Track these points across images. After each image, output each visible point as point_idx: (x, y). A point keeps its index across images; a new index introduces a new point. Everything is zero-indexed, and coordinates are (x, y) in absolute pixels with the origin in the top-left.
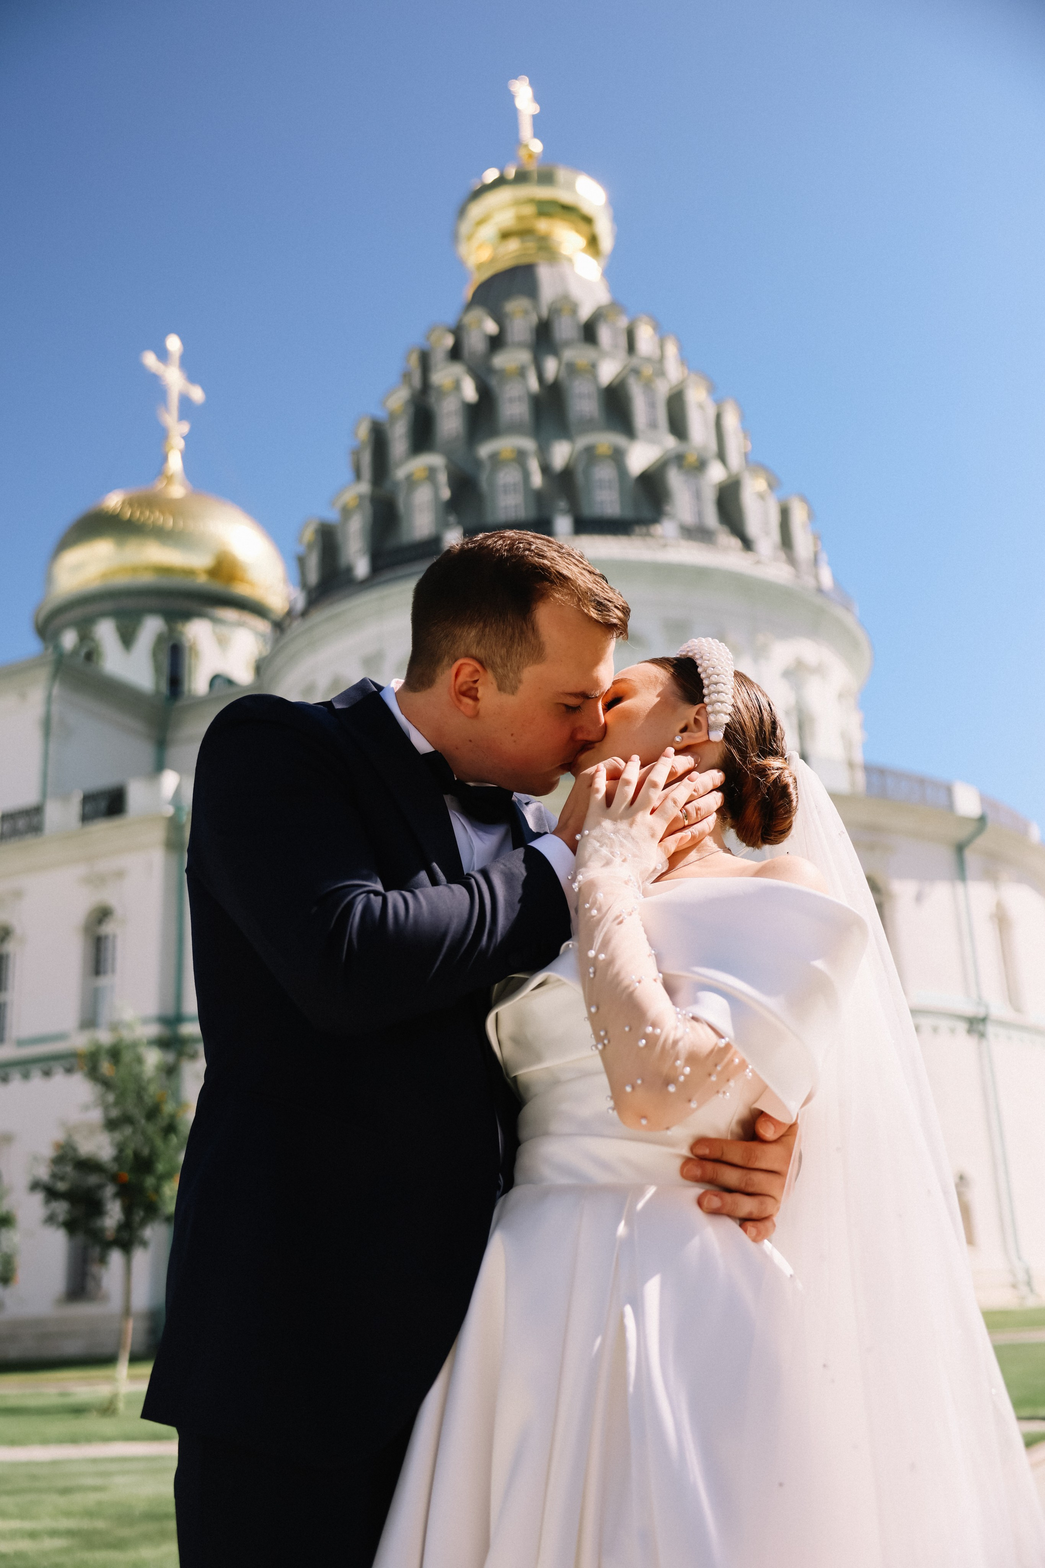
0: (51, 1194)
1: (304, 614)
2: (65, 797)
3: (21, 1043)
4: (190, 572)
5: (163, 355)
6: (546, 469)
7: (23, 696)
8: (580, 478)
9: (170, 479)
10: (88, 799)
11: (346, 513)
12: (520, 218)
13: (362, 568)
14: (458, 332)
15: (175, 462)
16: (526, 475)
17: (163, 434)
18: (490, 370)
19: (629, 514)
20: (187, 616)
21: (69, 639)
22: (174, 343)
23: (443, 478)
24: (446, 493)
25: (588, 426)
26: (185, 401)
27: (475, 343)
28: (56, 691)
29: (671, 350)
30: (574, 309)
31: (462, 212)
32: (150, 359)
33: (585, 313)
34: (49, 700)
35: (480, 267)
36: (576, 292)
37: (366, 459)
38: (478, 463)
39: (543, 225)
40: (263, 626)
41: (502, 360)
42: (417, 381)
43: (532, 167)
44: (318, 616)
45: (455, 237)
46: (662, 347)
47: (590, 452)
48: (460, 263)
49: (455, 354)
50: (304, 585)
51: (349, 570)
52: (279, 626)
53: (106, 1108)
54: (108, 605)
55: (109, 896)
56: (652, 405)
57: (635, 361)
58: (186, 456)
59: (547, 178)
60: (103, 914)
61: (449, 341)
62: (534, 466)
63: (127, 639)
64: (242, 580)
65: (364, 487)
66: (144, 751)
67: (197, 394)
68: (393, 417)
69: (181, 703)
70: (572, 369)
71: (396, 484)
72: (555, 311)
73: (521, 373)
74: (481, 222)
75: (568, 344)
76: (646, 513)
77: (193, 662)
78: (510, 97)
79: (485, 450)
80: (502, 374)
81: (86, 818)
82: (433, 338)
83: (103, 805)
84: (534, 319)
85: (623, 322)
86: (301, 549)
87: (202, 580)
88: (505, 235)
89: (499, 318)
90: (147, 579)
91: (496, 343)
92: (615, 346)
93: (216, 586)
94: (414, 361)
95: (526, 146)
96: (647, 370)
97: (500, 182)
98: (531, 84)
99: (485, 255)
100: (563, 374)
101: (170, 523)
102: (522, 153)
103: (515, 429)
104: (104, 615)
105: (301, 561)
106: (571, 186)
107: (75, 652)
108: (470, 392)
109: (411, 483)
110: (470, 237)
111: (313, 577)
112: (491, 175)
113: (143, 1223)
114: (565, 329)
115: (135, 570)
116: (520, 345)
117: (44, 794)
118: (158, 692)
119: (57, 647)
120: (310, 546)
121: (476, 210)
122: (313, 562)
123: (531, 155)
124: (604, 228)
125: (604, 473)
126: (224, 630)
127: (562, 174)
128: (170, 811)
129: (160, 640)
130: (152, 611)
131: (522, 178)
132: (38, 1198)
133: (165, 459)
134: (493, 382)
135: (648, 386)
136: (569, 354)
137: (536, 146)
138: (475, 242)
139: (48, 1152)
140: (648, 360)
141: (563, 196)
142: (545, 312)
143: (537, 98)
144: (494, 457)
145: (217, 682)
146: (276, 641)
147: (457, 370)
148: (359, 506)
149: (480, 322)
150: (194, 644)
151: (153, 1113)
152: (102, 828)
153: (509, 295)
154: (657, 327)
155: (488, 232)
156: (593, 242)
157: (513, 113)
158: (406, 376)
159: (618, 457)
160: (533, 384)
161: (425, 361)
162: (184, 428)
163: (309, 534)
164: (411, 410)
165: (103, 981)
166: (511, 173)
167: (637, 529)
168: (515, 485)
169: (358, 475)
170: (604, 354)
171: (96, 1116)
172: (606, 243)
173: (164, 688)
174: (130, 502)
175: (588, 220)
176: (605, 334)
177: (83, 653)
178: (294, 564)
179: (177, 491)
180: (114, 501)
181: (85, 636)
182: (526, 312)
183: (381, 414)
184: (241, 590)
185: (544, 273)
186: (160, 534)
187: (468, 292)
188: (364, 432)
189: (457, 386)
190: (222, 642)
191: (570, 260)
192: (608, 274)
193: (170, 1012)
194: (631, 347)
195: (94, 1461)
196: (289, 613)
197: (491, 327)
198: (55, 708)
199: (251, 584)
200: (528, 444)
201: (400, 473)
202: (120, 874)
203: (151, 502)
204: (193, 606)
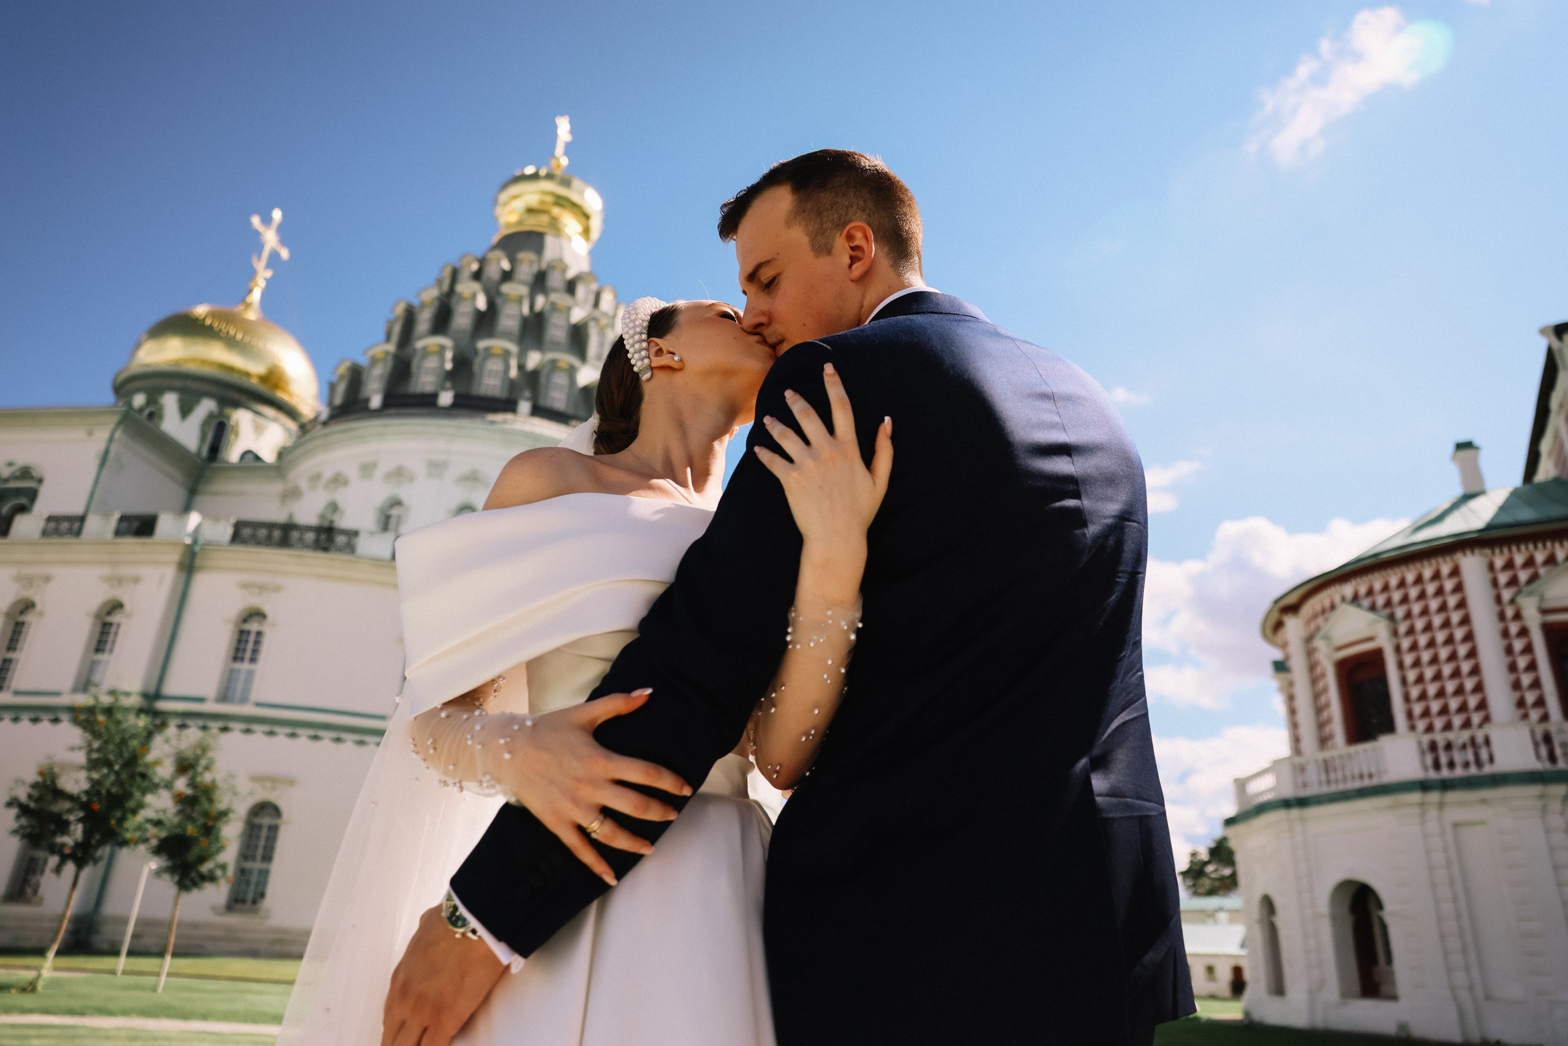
0: (24, 810)
1: (325, 424)
2: (107, 515)
3: (17, 693)
4: (248, 374)
5: (267, 220)
6: (521, 367)
7: (90, 434)
8: (543, 380)
9: (248, 306)
10: (123, 519)
11: (374, 361)
12: (542, 202)
13: (376, 402)
14: (482, 262)
15: (256, 296)
16: (507, 368)
17: (252, 274)
18: (499, 293)
19: (571, 411)
20: (237, 405)
21: (139, 400)
22: (277, 215)
23: (449, 355)
24: (449, 366)
25: (556, 346)
26: (274, 256)
27: (492, 272)
28: (118, 434)
29: (621, 312)
30: (564, 270)
31: (505, 186)
32: (256, 221)
33: (571, 274)
34: (111, 440)
35: (508, 225)
36: (568, 259)
37: (397, 329)
38: (476, 352)
39: (556, 211)
40: (293, 426)
41: (507, 288)
42: (446, 287)
43: (558, 172)
44: (335, 427)
45: (495, 202)
46: (616, 308)
47: (553, 362)
48: (495, 219)
49: (477, 276)
50: (330, 403)
51: (367, 400)
52: (304, 428)
53: (91, 751)
54: (177, 383)
55: (123, 594)
56: (601, 344)
57: (596, 313)
58: (264, 294)
59: (566, 182)
60: (116, 606)
61: (475, 267)
62: (514, 363)
63: (185, 410)
64: (284, 390)
65: (391, 347)
66: (179, 494)
67: (285, 254)
68: (423, 305)
69: (215, 465)
70: (554, 307)
71: (415, 350)
72: (551, 267)
73: (519, 300)
74: (515, 197)
75: (555, 290)
76: (582, 413)
77: (232, 437)
78: (554, 127)
79: (482, 344)
80: (506, 298)
81: (118, 533)
82: (465, 261)
83: (135, 525)
84: (535, 269)
85: (594, 287)
86: (334, 379)
87: (254, 381)
88: (530, 211)
89: (513, 261)
90: (207, 371)
91: (507, 276)
92: (586, 301)
93: (263, 389)
94: (447, 272)
95: (558, 159)
96: (604, 321)
97: (535, 177)
98: (571, 122)
99: (513, 218)
100: (547, 308)
101: (239, 336)
102: (554, 162)
103: (506, 336)
104: (171, 389)
105: (332, 387)
106: (581, 193)
107: (141, 410)
108: (481, 303)
109: (426, 353)
110: (505, 204)
111: (338, 400)
112: (529, 170)
113: (101, 843)
114: (555, 280)
115: (204, 362)
116: (523, 283)
117: (87, 509)
118: (199, 453)
119: (129, 404)
120: (342, 377)
121: (515, 189)
122: (341, 389)
123: (559, 165)
124: (596, 224)
125: (560, 379)
126: (260, 420)
127: (577, 183)
128: (188, 541)
129: (211, 416)
130: (210, 395)
131: (550, 177)
132: (14, 811)
133: (250, 291)
134: (499, 301)
135: (602, 332)
136: (554, 297)
137: (564, 161)
138: (507, 209)
139: (32, 777)
140: (606, 314)
141: (575, 197)
142: (544, 266)
143: (572, 132)
144: (487, 350)
145: (250, 456)
146: (299, 437)
147: (476, 286)
148: (384, 360)
149: (499, 261)
150: (237, 424)
151: (132, 761)
152: (130, 543)
153: (522, 248)
154: (616, 296)
155: (519, 205)
156: (586, 232)
157: (554, 136)
158: (439, 282)
159: (572, 371)
160: (526, 310)
161: (455, 275)
162: (269, 274)
163: (343, 369)
164: (436, 304)
165: (102, 657)
166: (543, 172)
167: (574, 423)
168: (497, 371)
169: (388, 338)
170: (577, 305)
171: (81, 758)
172: (595, 234)
173: (205, 452)
174: (213, 314)
175: (587, 216)
176: (581, 290)
177: (147, 412)
178: (326, 388)
179: (252, 315)
180: (201, 310)
181: (153, 399)
182: (531, 262)
183: (415, 302)
184: (281, 395)
185: (549, 241)
186: (231, 343)
187: (495, 239)
188: (400, 309)
189: (474, 297)
190: (258, 430)
191: (569, 238)
192: (592, 253)
193: (152, 689)
194: (596, 304)
195: (13, 1026)
196: (315, 420)
197: (506, 265)
198: (114, 448)
199: (291, 394)
200: (513, 348)
201: (419, 344)
202: (136, 580)
203: (229, 318)
204: (243, 398)
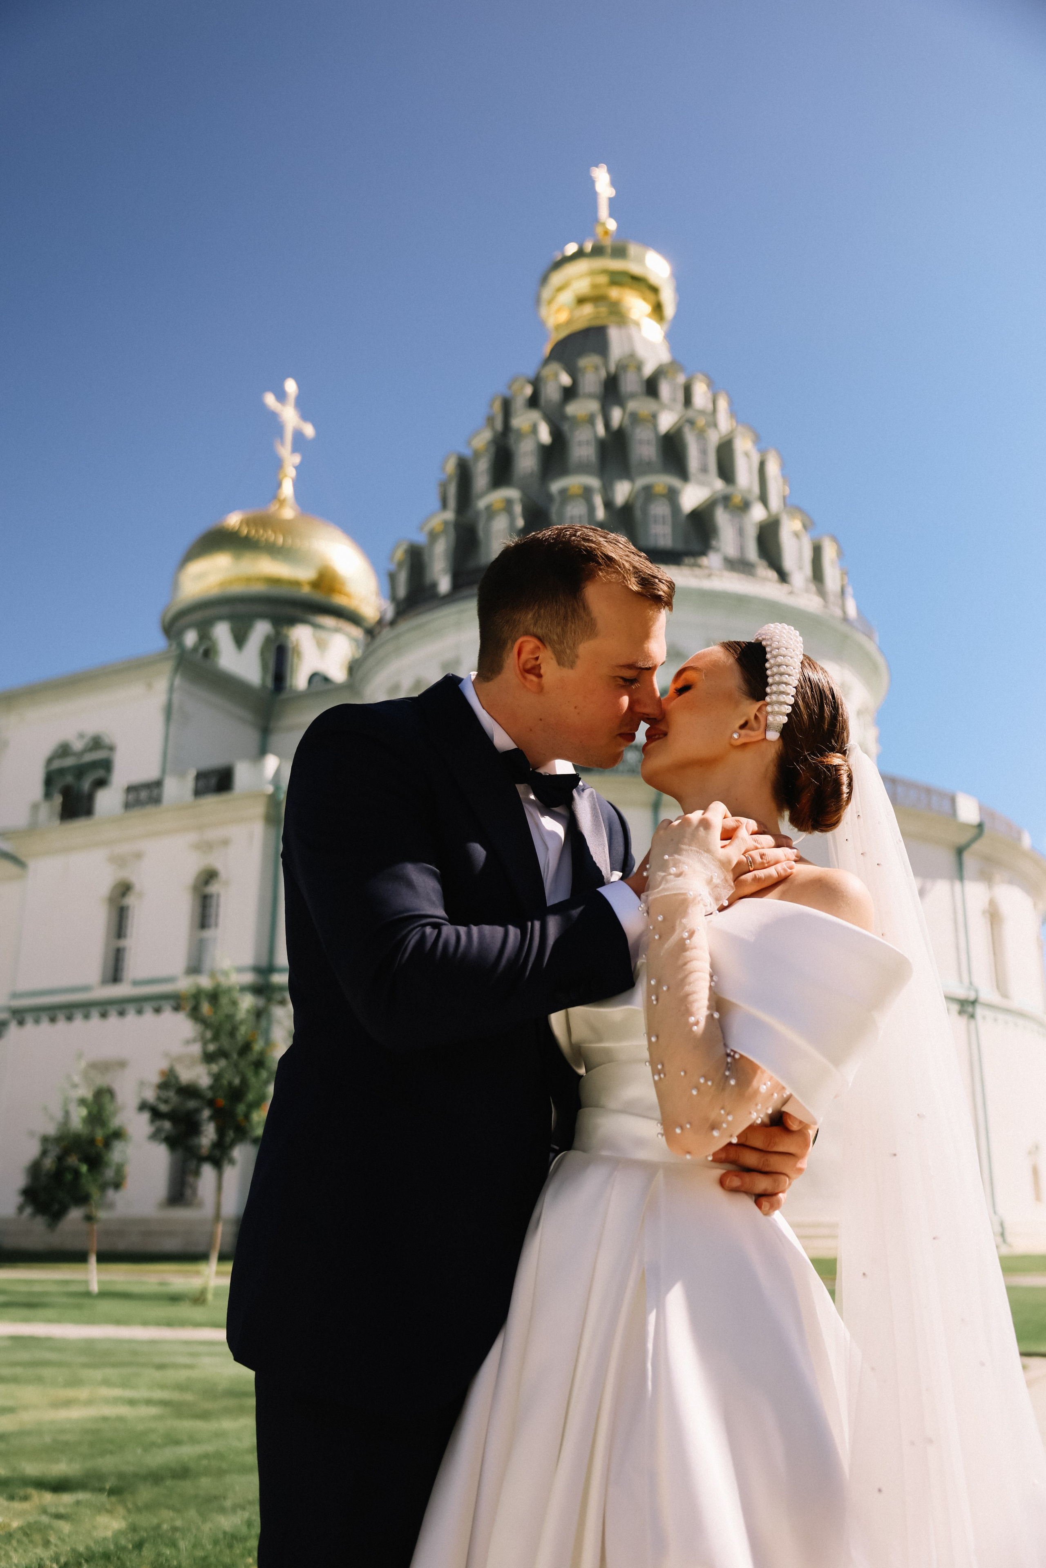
0: (156, 1114)
1: (393, 623)
2: (182, 774)
3: (136, 983)
4: (296, 583)
5: (281, 396)
6: (608, 504)
7: (149, 686)
8: (638, 513)
9: (282, 503)
10: (201, 776)
11: (433, 537)
12: (594, 286)
13: (444, 585)
14: (536, 383)
15: (287, 489)
16: (591, 509)
17: (278, 464)
18: (564, 417)
19: (680, 546)
20: (293, 621)
21: (190, 638)
22: (291, 386)
23: (518, 509)
24: (520, 523)
25: (647, 468)
26: (298, 436)
27: (551, 393)
28: (177, 681)
29: (723, 404)
30: (639, 367)
31: (544, 279)
32: (270, 399)
33: (648, 370)
34: (171, 689)
35: (558, 327)
36: (642, 352)
37: (452, 490)
38: (550, 497)
39: (614, 293)
40: (357, 632)
41: (573, 409)
42: (499, 425)
43: (607, 242)
44: (404, 626)
45: (537, 301)
46: (714, 402)
47: (648, 490)
48: (542, 324)
49: (534, 402)
50: (393, 598)
51: (434, 586)
52: (371, 633)
53: (205, 1043)
54: (225, 610)
55: (216, 861)
56: (704, 452)
57: (690, 413)
58: (296, 484)
59: (620, 252)
60: (209, 876)
61: (529, 391)
62: (598, 501)
63: (240, 640)
64: (340, 592)
65: (449, 515)
66: (250, 736)
67: (309, 430)
68: (477, 455)
69: (284, 696)
70: (635, 418)
71: (477, 513)
72: (622, 367)
73: (591, 420)
74: (560, 289)
75: (633, 396)
76: (696, 546)
77: (295, 660)
78: (591, 182)
79: (555, 486)
80: (574, 422)
81: (198, 792)
82: (515, 387)
83: (213, 781)
84: (603, 374)
85: (681, 379)
86: (393, 567)
87: (306, 590)
88: (581, 301)
89: (573, 372)
90: (259, 588)
91: (569, 393)
92: (674, 400)
93: (318, 596)
94: (497, 407)
95: (604, 224)
96: (701, 422)
97: (580, 254)
98: (610, 171)
99: (563, 317)
100: (627, 422)
101: (280, 540)
102: (599, 230)
103: (583, 468)
104: (220, 618)
105: (392, 578)
106: (641, 260)
107: (195, 649)
108: (545, 435)
109: (491, 513)
110: (550, 302)
111: (402, 592)
112: (571, 248)
113: (232, 1144)
114: (630, 383)
115: (249, 580)
116: (591, 396)
117: (164, 771)
118: (264, 686)
119: (181, 645)
120: (400, 565)
121: (557, 278)
122: (403, 577)
123: (606, 232)
124: (668, 297)
125: (660, 509)
126: (323, 634)
127: (633, 249)
128: (270, 789)
129: (268, 641)
130: (262, 616)
131: (598, 251)
132: (146, 1116)
133: (279, 485)
134: (566, 427)
135: (701, 435)
136: (632, 405)
137: (612, 225)
138: (555, 306)
139: (155, 1078)
140: (702, 412)
141: (634, 268)
142: (612, 368)
143: (614, 183)
144: (563, 492)
145: (316, 679)
146: (368, 645)
147: (535, 415)
148: (444, 531)
149: (556, 376)
150: (297, 645)
151: (246, 1048)
152: (211, 802)
153: (581, 353)
154: (711, 384)
155: (567, 297)
156: (658, 309)
157: (593, 195)
158: (490, 420)
159: (672, 496)
160: (601, 430)
161: (507, 406)
162: (297, 459)
163: (400, 554)
164: (492, 450)
165: (208, 934)
166: (588, 247)
167: (687, 560)
168: (580, 517)
169: (444, 505)
170: (663, 407)
171: (196, 1049)
172: (669, 310)
173: (270, 683)
174: (247, 522)
175: (655, 290)
176: (665, 389)
177: (201, 651)
178: (386, 581)
179: (288, 513)
180: (234, 520)
181: (205, 636)
182: (597, 368)
183: (467, 452)
184: (339, 600)
185: (614, 334)
186: (273, 550)
187: (547, 349)
188: (451, 466)
189: (534, 430)
190: (321, 645)
191: (637, 324)
192: (669, 337)
193: (264, 963)
194: (688, 400)
196: (380, 622)
197: (565, 379)
198: (176, 697)
199: (347, 595)
200: (594, 482)
201: (482, 504)
202: (225, 842)
203: (265, 521)
204: (298, 613)
